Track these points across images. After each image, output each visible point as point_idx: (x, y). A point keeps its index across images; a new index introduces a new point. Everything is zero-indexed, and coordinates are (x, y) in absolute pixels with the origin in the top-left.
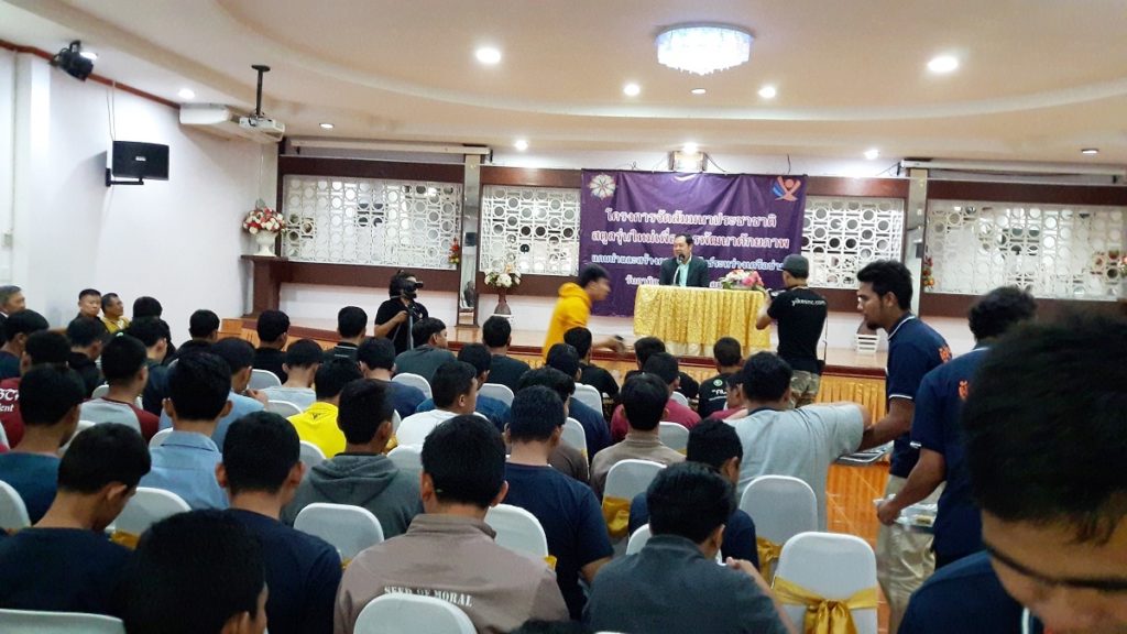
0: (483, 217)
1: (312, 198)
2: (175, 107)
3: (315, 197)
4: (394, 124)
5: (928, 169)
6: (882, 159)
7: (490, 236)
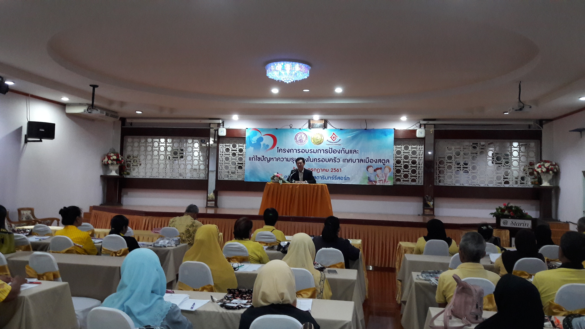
0: (220, 153)
1: (137, 147)
2: (63, 106)
3: (139, 146)
4: (172, 110)
5: (434, 124)
6: (409, 121)
7: (223, 162)
